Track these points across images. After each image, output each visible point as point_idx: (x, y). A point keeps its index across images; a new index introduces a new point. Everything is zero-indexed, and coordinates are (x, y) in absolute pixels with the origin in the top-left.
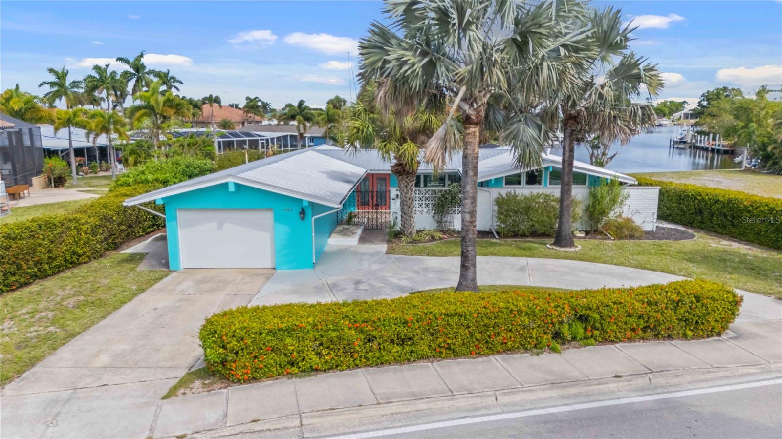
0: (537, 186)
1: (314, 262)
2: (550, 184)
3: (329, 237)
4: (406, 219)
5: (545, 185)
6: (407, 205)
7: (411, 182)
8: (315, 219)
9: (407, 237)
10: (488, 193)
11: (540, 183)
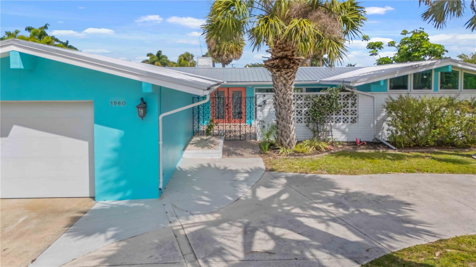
0: (426, 91)
1: (161, 186)
2: (441, 88)
3: (184, 149)
4: (284, 126)
5: (436, 90)
6: (285, 108)
7: (290, 79)
8: (164, 118)
9: (286, 148)
10: (371, 99)
11: (429, 88)
